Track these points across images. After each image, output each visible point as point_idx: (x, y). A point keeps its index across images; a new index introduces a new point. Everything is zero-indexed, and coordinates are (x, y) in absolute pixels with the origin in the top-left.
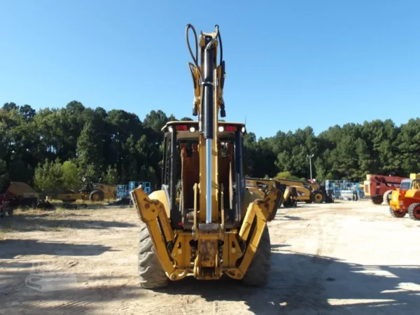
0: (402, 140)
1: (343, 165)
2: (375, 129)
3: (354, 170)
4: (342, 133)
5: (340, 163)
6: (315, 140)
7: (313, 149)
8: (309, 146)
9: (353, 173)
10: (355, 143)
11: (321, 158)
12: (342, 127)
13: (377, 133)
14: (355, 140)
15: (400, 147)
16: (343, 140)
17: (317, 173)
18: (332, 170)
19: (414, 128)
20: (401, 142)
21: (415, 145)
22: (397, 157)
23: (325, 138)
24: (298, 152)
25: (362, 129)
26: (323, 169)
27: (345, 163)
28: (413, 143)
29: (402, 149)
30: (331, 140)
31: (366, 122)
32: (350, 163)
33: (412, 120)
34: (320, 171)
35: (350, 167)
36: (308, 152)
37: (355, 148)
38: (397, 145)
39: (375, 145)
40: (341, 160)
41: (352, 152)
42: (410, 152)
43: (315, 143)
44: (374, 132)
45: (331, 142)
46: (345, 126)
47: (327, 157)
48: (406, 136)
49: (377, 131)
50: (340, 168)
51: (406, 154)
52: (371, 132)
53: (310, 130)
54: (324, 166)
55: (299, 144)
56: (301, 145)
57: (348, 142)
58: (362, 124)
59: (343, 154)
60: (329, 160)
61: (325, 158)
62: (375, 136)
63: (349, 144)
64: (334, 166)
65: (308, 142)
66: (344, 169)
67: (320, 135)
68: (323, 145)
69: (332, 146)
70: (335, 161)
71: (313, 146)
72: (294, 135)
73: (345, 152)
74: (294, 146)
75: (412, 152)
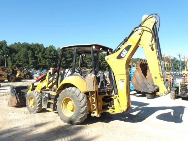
0: (47, 53)
1: (22, 61)
2: (37, 47)
3: (26, 64)
4: (21, 47)
5: (20, 61)
6: (7, 47)
7: (6, 52)
8: (5, 50)
9: (26, 65)
10: (28, 52)
11: (11, 57)
12: (21, 43)
13: (37, 49)
14: (28, 51)
15: (45, 56)
16: (22, 50)
17: (9, 64)
18: (16, 63)
19: (51, 49)
20: (46, 54)
21: (51, 56)
22: (44, 60)
23: (13, 47)
25: (31, 46)
26: (12, 62)
27: (23, 61)
28: (50, 55)
29: (46, 57)
30: (15, 49)
31: (32, 43)
32: (25, 61)
33: (51, 46)
34: (10, 64)
35: (25, 62)
36: (4, 53)
37: (28, 54)
38: (45, 55)
39: (36, 54)
40: (21, 59)
41: (26, 56)
42: (49, 59)
43: (8, 49)
44: (36, 48)
45: (16, 50)
46: (23, 43)
47: (14, 57)
48: (48, 52)
49: (37, 48)
50: (20, 63)
51: (48, 59)
52: (34, 48)
53: (5, 42)
54: (12, 61)
57: (25, 51)
58: (31, 44)
59: (22, 56)
60: (15, 59)
61: (13, 57)
62: (36, 50)
63: (25, 52)
64: (17, 61)
65: (4, 48)
66: (22, 63)
67: (10, 45)
68: (12, 51)
69: (16, 52)
70: (18, 59)
71: (6, 50)
73: (23, 55)
75: (50, 59)
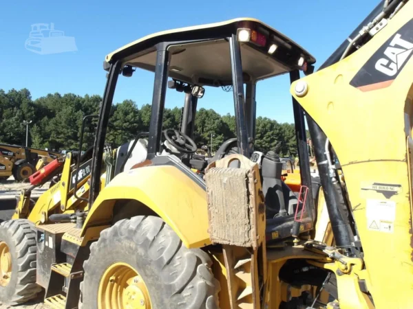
0: (118, 118)
1: (62, 135)
2: (95, 104)
3: (73, 141)
4: (62, 102)
5: (58, 133)
6: (31, 104)
7: (29, 114)
8: (25, 111)
9: (72, 144)
10: (76, 114)
11: (38, 125)
12: (62, 95)
13: (97, 108)
14: (76, 111)
15: (115, 124)
16: (64, 110)
17: (33, 141)
18: (50, 139)
19: (128, 108)
20: (116, 120)
21: (128, 123)
22: (111, 132)
23: (43, 104)
24: (12, 115)
25: (83, 102)
26: (40, 138)
27: (64, 134)
28: (126, 122)
29: (117, 126)
30: (49, 107)
31: (87, 96)
32: (70, 134)
33: (127, 101)
34: (36, 140)
35: (69, 137)
36: (23, 117)
37: (75, 120)
38: (113, 121)
39: (93, 119)
40: (60, 130)
41: (72, 122)
42: (123, 129)
43: (33, 108)
44: (93, 106)
45: (50, 110)
46: (66, 95)
47: (45, 124)
48: (121, 115)
49: (96, 106)
50: (58, 138)
51: (120, 131)
52: (91, 106)
53: (27, 93)
54: (40, 134)
55: (13, 107)
56: (15, 108)
57: (70, 112)
58: (83, 97)
59: (63, 124)
60: (47, 129)
61: (42, 126)
62: (95, 110)
63: (70, 114)
64: (52, 135)
65: (24, 106)
66: (62, 140)
67: (37, 100)
68: (41, 111)
69: (51, 115)
70: (54, 130)
71: (29, 111)
72: (6, 95)
73: (65, 122)
74: (6, 108)
75: (124, 130)
